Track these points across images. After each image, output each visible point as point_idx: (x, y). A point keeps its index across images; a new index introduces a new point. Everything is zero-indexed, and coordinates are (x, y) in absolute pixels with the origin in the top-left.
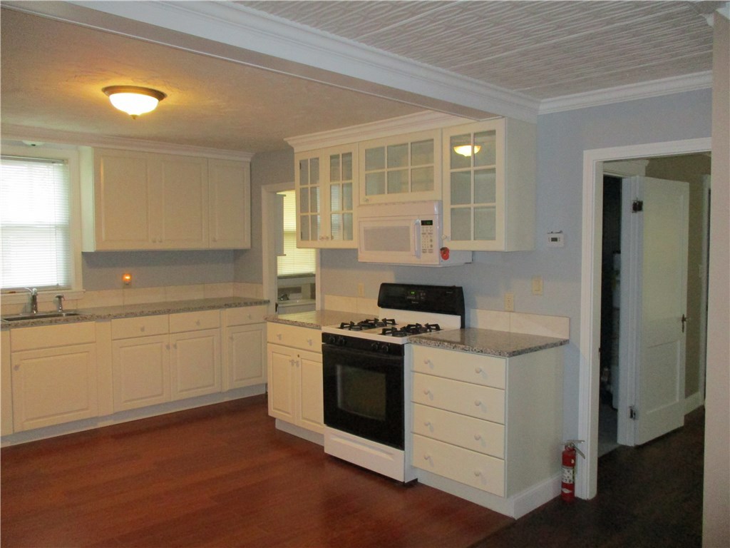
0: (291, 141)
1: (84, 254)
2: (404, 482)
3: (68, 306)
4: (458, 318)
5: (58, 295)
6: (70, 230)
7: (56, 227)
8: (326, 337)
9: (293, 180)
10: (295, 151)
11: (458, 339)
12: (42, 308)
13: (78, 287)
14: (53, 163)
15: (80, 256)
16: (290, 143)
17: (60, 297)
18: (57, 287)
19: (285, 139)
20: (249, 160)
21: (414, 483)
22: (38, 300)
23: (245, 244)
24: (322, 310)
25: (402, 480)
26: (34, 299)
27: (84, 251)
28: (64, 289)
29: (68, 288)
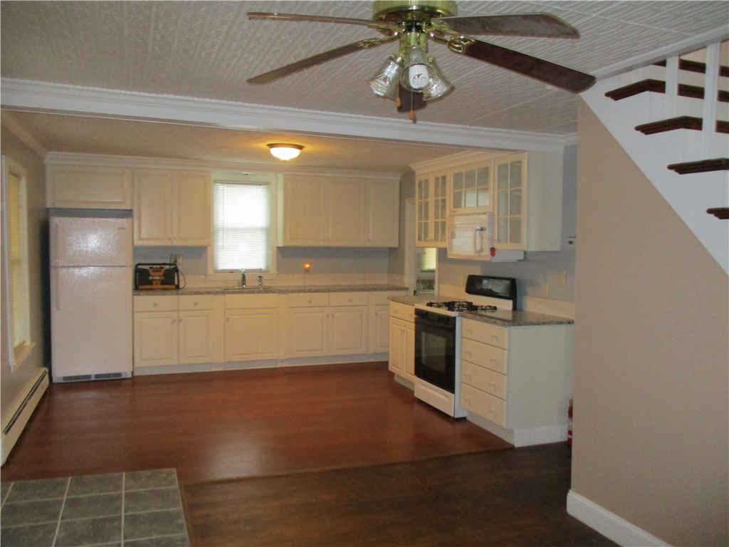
0: (414, 166)
1: (279, 248)
2: (454, 417)
3: (266, 284)
4: (511, 302)
5: (260, 275)
6: (270, 231)
7: (261, 229)
8: (418, 312)
9: (414, 196)
10: (417, 174)
11: (509, 317)
12: (249, 283)
13: (273, 271)
14: (260, 185)
15: (275, 248)
16: (413, 168)
17: (260, 277)
18: (260, 270)
19: (410, 165)
20: (399, 179)
21: (464, 419)
22: (246, 278)
23: (395, 244)
24: (439, 295)
25: (452, 416)
26: (244, 277)
27: (278, 245)
28: (265, 272)
29: (267, 271)
